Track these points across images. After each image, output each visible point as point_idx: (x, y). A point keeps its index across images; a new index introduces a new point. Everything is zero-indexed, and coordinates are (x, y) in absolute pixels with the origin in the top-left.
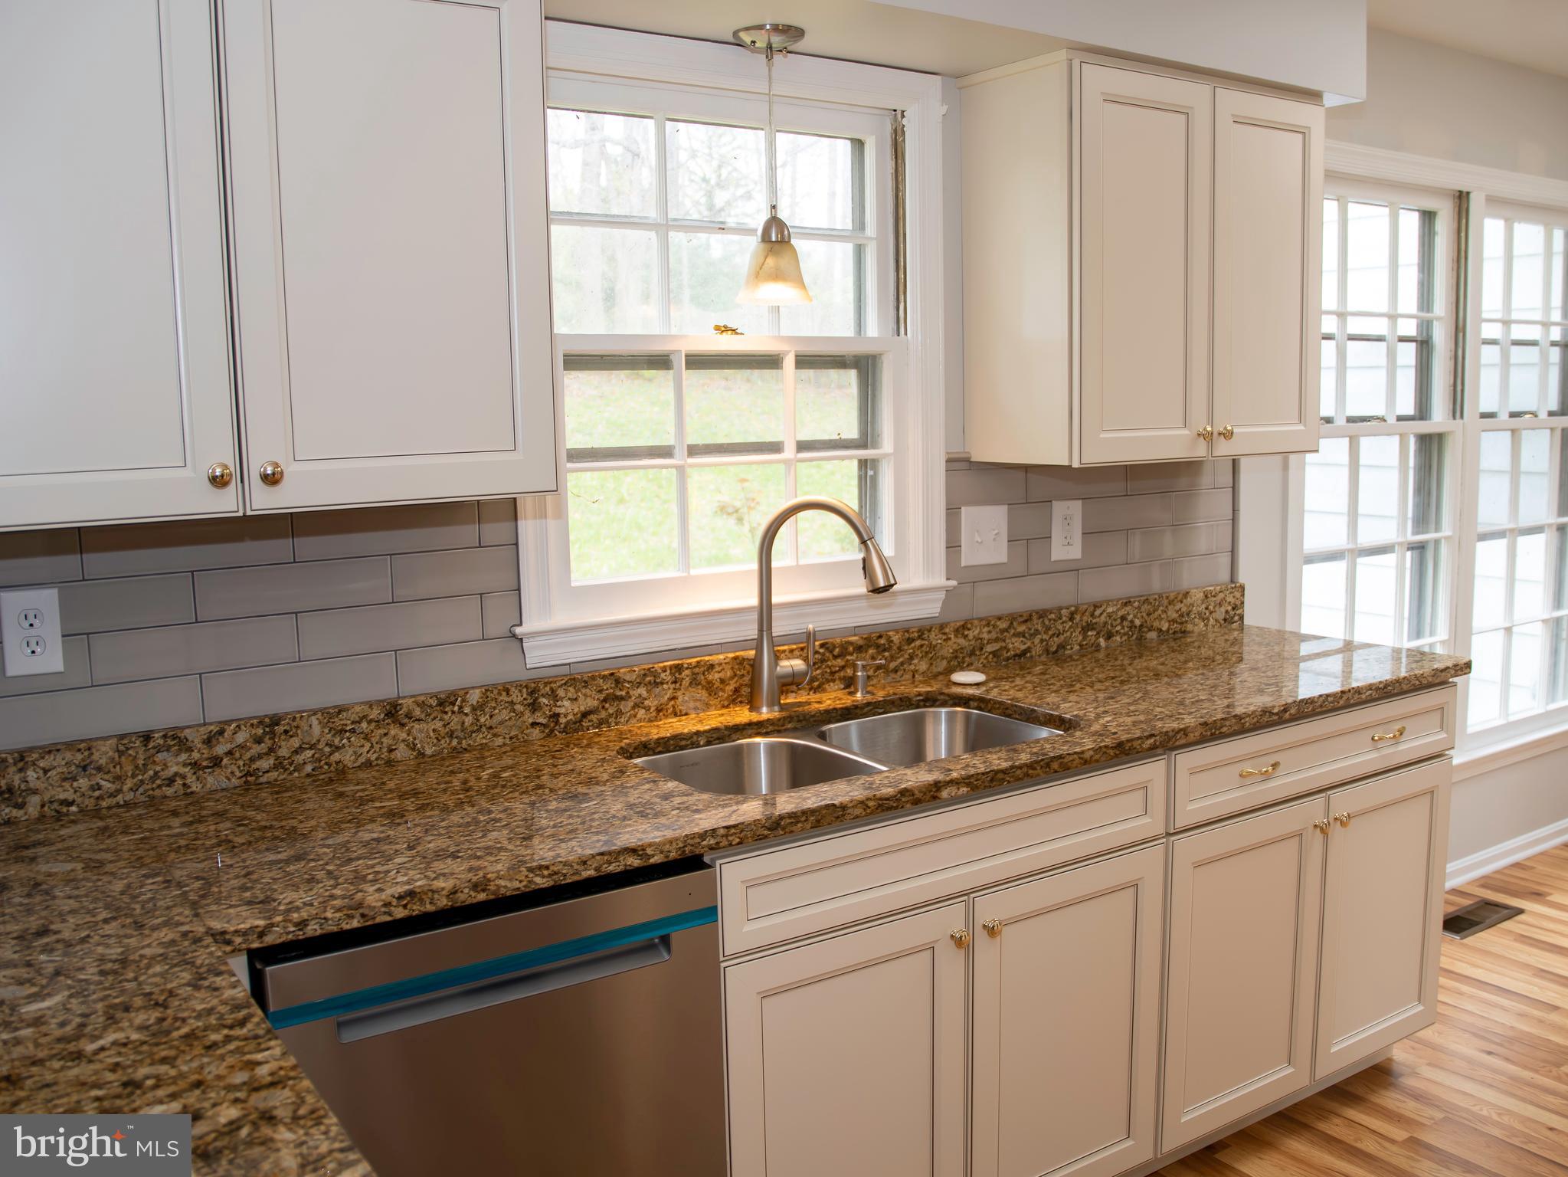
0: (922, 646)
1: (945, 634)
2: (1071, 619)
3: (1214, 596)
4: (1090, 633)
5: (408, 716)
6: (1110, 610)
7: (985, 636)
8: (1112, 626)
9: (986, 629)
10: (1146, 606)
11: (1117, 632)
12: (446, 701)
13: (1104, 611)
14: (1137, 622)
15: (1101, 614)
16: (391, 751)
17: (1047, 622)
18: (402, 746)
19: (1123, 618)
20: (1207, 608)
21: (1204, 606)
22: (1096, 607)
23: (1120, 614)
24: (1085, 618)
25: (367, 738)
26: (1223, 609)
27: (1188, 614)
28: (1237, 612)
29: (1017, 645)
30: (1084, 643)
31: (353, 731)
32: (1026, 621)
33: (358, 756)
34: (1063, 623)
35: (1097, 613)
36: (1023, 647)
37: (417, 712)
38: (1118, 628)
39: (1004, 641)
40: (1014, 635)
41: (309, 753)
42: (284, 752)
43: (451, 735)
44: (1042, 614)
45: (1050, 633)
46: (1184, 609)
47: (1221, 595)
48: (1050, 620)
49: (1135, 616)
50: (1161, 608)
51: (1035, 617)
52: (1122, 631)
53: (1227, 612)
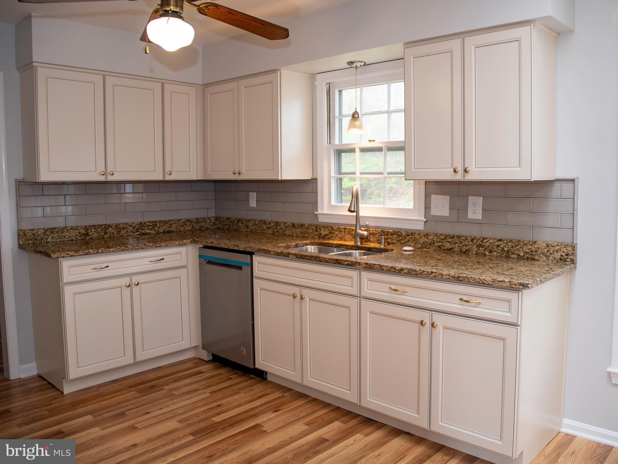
0: (412, 238)
1: (420, 236)
2: (472, 241)
3: (553, 247)
4: (481, 248)
5: (296, 227)
6: (491, 241)
7: (435, 239)
8: (492, 248)
9: (435, 237)
10: (510, 243)
11: (495, 251)
12: (302, 225)
13: (488, 241)
14: (506, 249)
15: (487, 242)
16: (293, 233)
17: (461, 240)
18: (295, 233)
19: (498, 246)
20: (548, 251)
21: (546, 250)
22: (484, 239)
23: (496, 244)
24: (479, 242)
25: (290, 230)
26: (559, 254)
27: (536, 252)
28: (569, 257)
29: (448, 246)
30: (478, 252)
31: (288, 227)
32: (452, 238)
33: (288, 233)
34: (468, 242)
35: (485, 241)
36: (450, 247)
37: (297, 226)
38: (496, 249)
39: (443, 243)
40: (447, 242)
41: (281, 230)
42: (278, 229)
43: (302, 233)
44: (459, 237)
45: (462, 244)
46: (533, 249)
47: (558, 247)
48: (462, 240)
49: (504, 246)
50: (519, 246)
51: (456, 237)
52: (498, 251)
53: (561, 255)
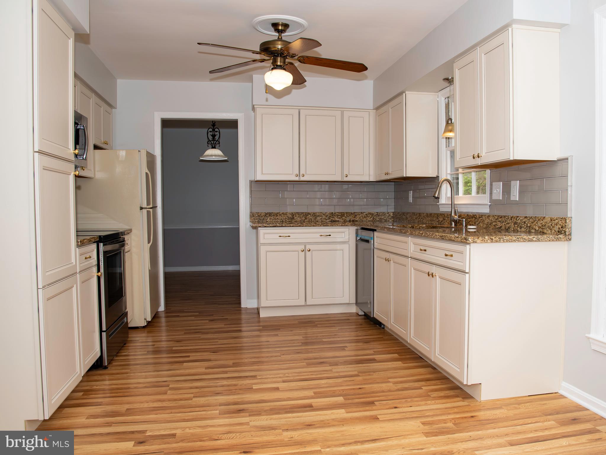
0: (482, 219)
1: (485, 217)
2: (511, 219)
3: (554, 221)
4: (516, 225)
5: (428, 216)
6: (521, 219)
7: (493, 220)
8: (521, 224)
9: (493, 218)
10: (531, 219)
11: (523, 227)
12: (431, 215)
13: (519, 219)
14: (529, 225)
15: (519, 220)
17: (505, 219)
19: (525, 222)
20: (551, 225)
21: (550, 224)
22: (517, 217)
23: (524, 220)
24: (514, 220)
26: (557, 227)
27: (545, 226)
28: (563, 229)
29: (499, 225)
30: (514, 228)
32: (501, 218)
34: (509, 220)
35: (518, 219)
36: (500, 226)
38: (523, 226)
39: (496, 222)
40: (498, 221)
44: (504, 217)
45: (506, 223)
46: (543, 223)
47: (557, 221)
48: (506, 218)
49: (528, 223)
50: (536, 221)
51: (503, 217)
52: (524, 227)
53: (559, 228)
